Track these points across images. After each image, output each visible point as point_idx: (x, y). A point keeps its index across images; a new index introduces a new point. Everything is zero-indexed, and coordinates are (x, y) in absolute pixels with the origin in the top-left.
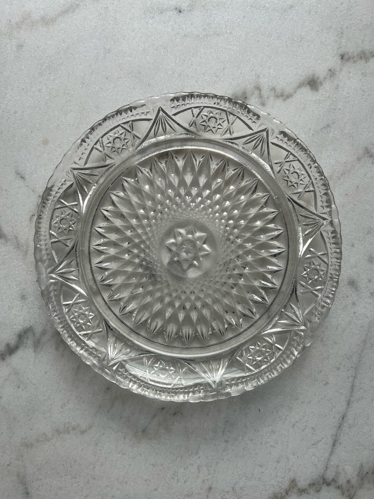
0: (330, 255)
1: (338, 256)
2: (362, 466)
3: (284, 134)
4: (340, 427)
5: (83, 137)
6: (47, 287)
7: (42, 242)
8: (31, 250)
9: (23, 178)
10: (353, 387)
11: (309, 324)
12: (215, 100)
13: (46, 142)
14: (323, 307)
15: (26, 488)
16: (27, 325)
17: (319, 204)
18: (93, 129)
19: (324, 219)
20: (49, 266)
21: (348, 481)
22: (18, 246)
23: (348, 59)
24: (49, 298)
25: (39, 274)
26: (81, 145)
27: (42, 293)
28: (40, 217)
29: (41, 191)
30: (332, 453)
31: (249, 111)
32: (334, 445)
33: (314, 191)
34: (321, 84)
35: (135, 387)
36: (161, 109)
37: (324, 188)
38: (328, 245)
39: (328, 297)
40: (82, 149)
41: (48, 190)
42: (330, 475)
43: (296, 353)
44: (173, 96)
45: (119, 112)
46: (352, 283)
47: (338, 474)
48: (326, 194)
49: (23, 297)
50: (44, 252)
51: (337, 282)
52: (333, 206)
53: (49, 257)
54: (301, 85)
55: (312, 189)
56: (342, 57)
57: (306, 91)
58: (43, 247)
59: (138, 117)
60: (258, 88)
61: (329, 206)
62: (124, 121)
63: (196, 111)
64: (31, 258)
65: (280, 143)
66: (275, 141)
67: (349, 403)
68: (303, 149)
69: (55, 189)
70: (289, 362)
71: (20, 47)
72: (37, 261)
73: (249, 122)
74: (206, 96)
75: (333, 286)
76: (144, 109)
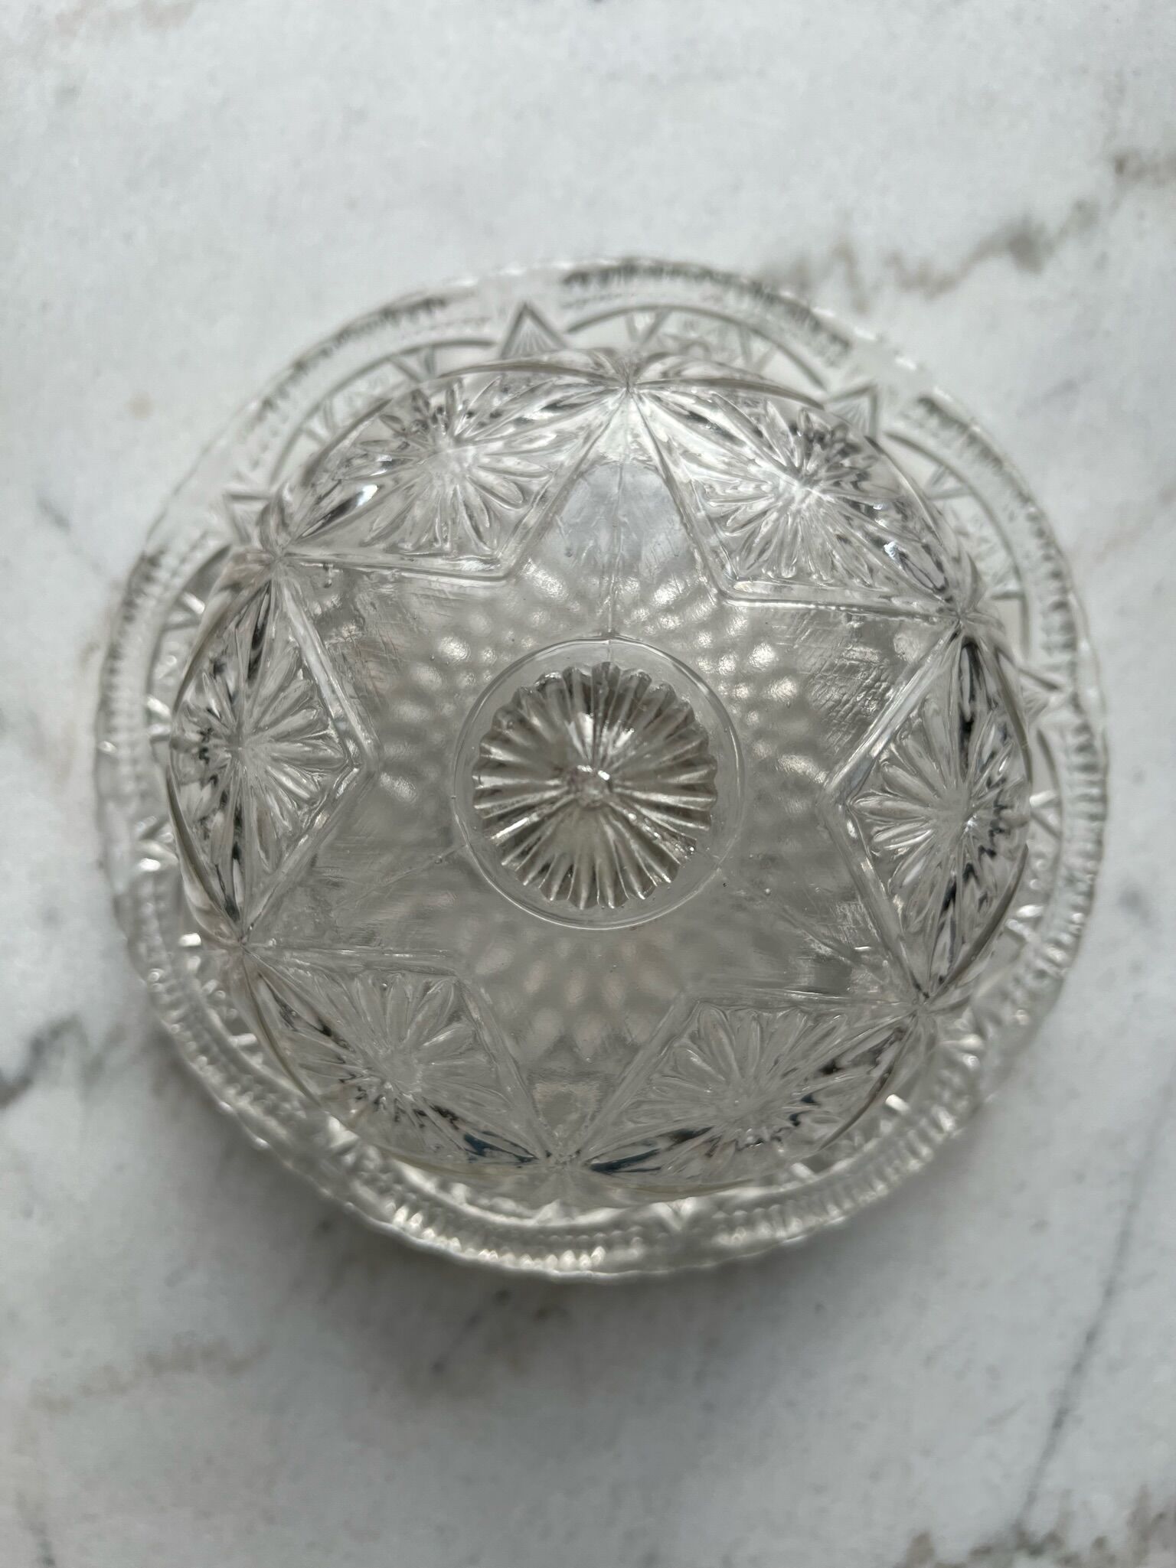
0: (1068, 807)
1: (1095, 808)
2: (1143, 1496)
3: (931, 405)
4: (1078, 1368)
5: (268, 390)
6: (135, 884)
7: (122, 737)
8: (84, 762)
9: (61, 522)
10: (1124, 1238)
11: (991, 1030)
12: (708, 288)
13: (141, 407)
14: (1041, 974)
15: (45, 1545)
16: (61, 1009)
17: (1038, 637)
18: (300, 367)
19: (1052, 687)
20: (141, 816)
21: (1100, 1543)
22: (39, 747)
23: (1140, 174)
24: (139, 922)
25: (107, 841)
26: (260, 417)
27: (117, 905)
28: (114, 654)
29: (120, 566)
30: (1049, 1451)
31: (817, 325)
32: (1058, 1424)
33: (1021, 597)
34: (1050, 248)
35: (416, 1222)
36: (527, 311)
37: (1054, 585)
38: (1064, 775)
39: (1058, 944)
40: (261, 431)
41: (147, 565)
42: (1040, 1523)
43: (948, 1123)
44: (566, 265)
45: (389, 314)
46: (1133, 901)
47: (1066, 1518)
48: (1062, 606)
49: (51, 918)
50: (125, 770)
51: (1090, 894)
52: (1084, 646)
53: (144, 786)
54: (984, 251)
55: (1012, 586)
56: (1120, 165)
57: (1000, 271)
58: (124, 753)
59: (451, 333)
60: (845, 254)
61: (1071, 645)
62: (406, 343)
63: (643, 321)
64: (81, 787)
65: (915, 435)
66: (900, 426)
67: (1110, 1291)
68: (989, 456)
69: (169, 561)
70: (925, 1151)
71: (68, 93)
72: (101, 799)
73: (817, 363)
74: (677, 271)
75: (1076, 908)
76: (472, 308)
